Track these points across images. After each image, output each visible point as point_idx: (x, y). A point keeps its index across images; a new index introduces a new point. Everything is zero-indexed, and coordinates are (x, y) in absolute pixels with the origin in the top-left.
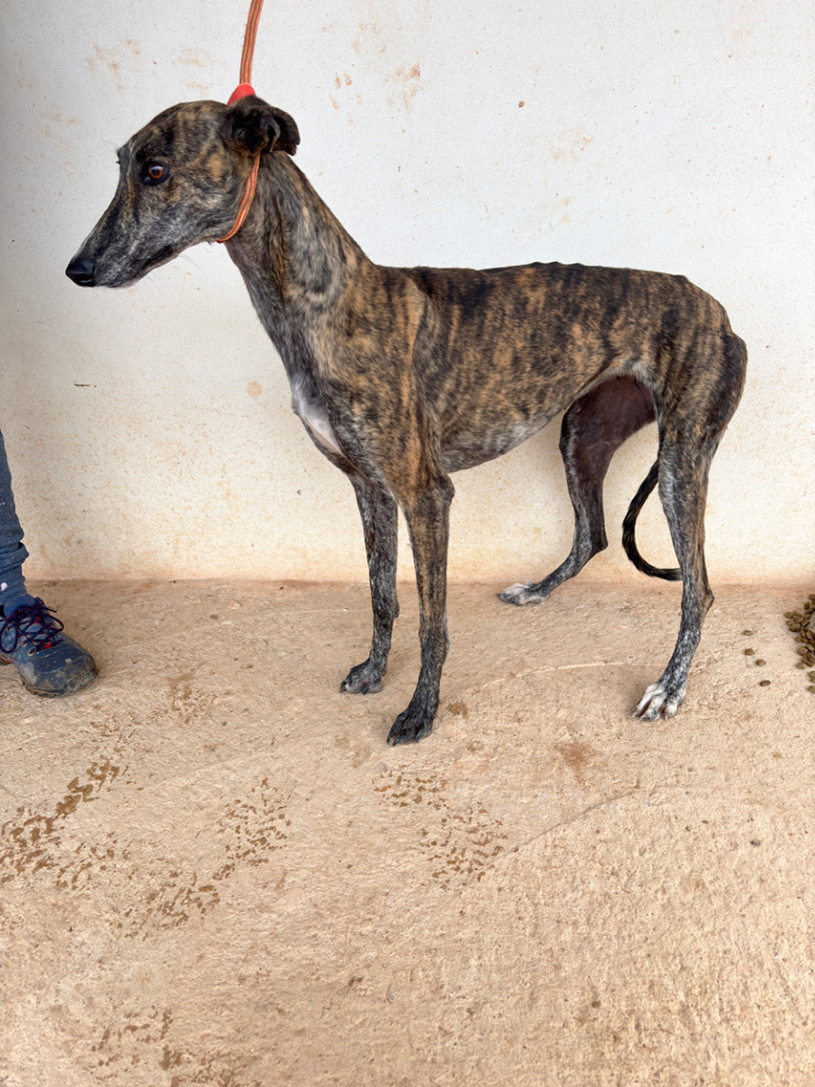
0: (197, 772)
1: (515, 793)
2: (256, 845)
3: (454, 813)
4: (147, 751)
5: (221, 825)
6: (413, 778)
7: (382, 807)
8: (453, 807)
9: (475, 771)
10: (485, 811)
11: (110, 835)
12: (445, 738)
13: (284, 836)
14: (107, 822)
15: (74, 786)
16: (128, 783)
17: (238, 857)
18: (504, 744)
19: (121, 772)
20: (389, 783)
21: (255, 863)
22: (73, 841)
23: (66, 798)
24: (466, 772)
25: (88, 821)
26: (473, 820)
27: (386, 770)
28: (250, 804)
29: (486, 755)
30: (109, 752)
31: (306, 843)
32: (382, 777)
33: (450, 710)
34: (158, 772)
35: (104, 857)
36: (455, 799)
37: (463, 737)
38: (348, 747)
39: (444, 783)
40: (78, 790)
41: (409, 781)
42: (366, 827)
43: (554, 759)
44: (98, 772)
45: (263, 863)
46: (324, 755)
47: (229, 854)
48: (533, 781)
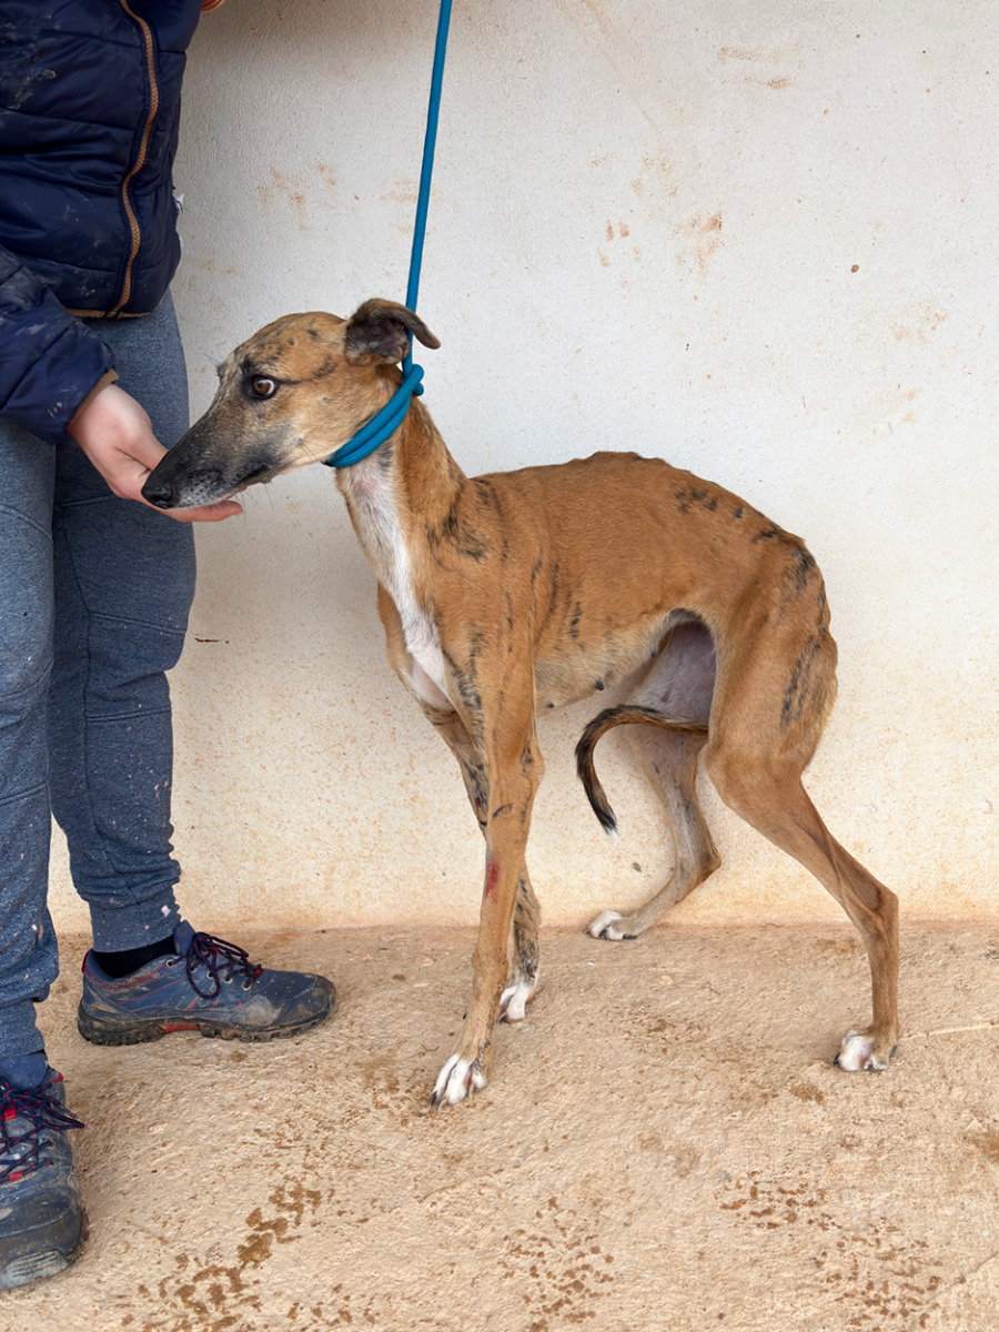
0: (444, 1193)
1: (931, 1203)
2: (569, 1293)
3: (852, 1233)
4: (357, 1167)
5: (505, 1266)
6: (774, 1188)
7: (741, 1231)
8: (846, 1226)
9: (861, 1175)
10: (895, 1229)
11: (337, 1289)
12: (802, 1133)
13: (606, 1278)
14: (326, 1271)
15: (257, 1221)
16: (340, 1213)
17: (548, 1311)
18: (889, 1137)
19: (325, 1198)
20: (740, 1196)
21: (576, 1318)
22: (280, 1300)
23: (250, 1238)
24: (849, 1177)
25: (294, 1270)
26: (882, 1242)
27: (730, 1181)
28: (540, 1235)
29: (869, 1152)
30: (296, 1170)
31: (645, 1285)
32: (727, 1189)
33: (796, 1095)
34: (381, 1196)
35: (337, 1321)
36: (845, 1214)
37: (827, 1131)
38: (661, 1150)
39: (822, 1193)
40: (263, 1226)
41: (769, 1193)
42: (728, 1259)
43: (969, 1154)
44: (290, 1200)
45: (588, 1318)
46: (630, 1162)
47: (532, 1307)
48: (951, 1184)
